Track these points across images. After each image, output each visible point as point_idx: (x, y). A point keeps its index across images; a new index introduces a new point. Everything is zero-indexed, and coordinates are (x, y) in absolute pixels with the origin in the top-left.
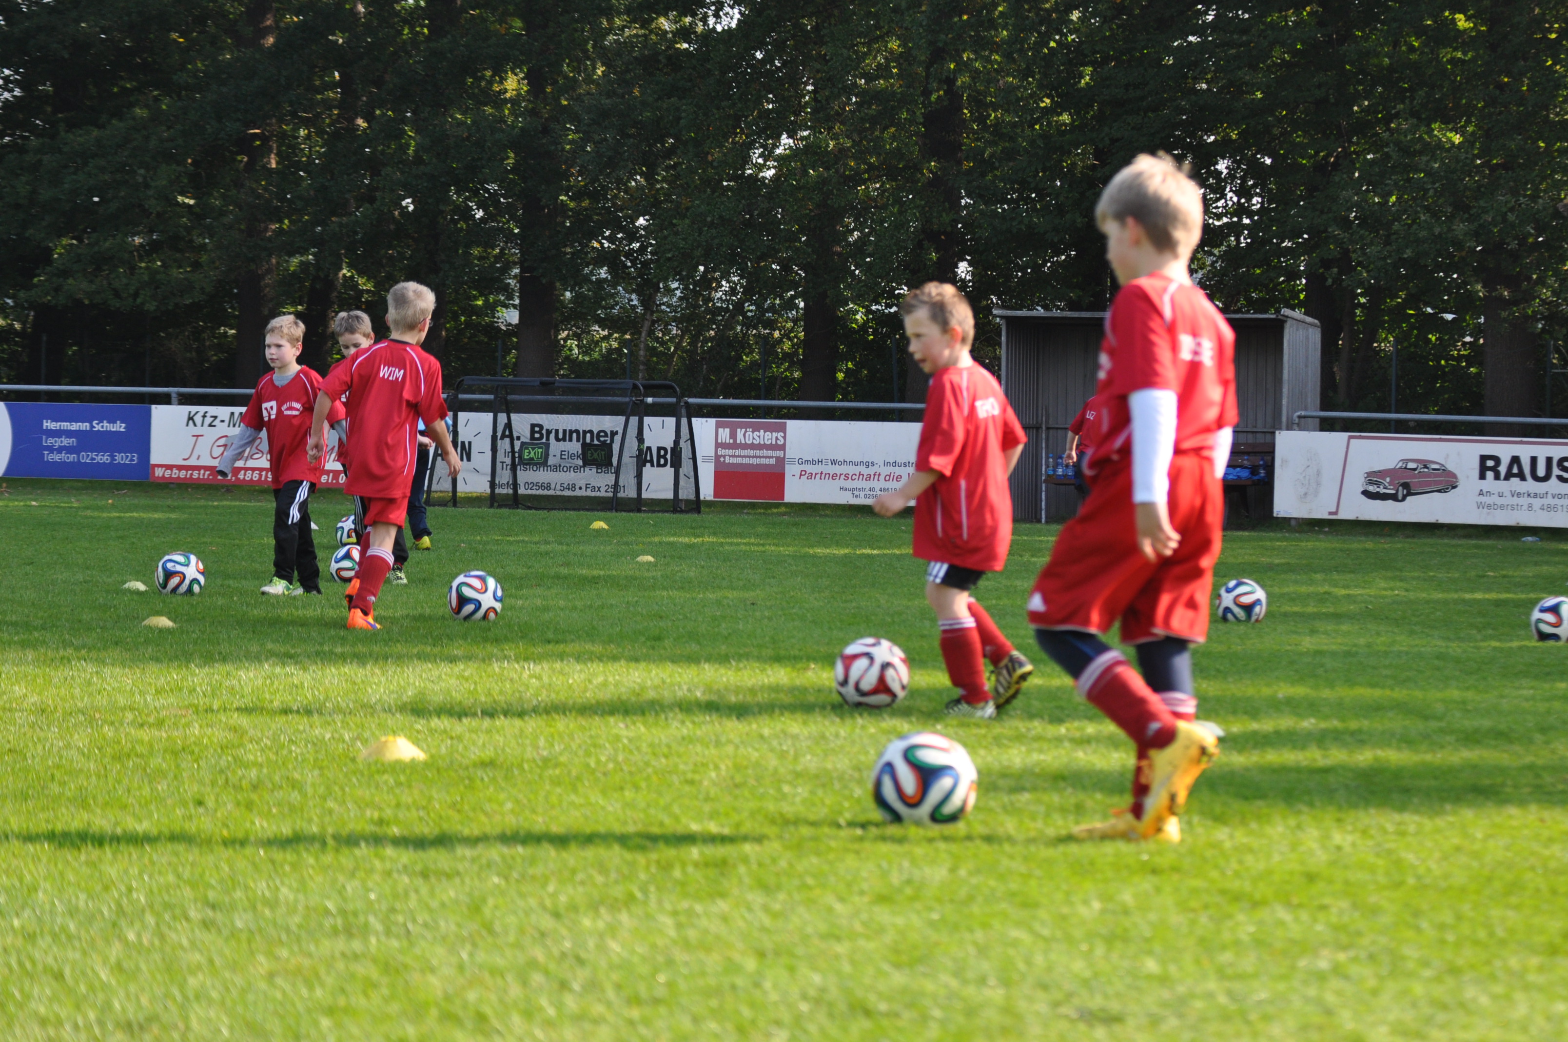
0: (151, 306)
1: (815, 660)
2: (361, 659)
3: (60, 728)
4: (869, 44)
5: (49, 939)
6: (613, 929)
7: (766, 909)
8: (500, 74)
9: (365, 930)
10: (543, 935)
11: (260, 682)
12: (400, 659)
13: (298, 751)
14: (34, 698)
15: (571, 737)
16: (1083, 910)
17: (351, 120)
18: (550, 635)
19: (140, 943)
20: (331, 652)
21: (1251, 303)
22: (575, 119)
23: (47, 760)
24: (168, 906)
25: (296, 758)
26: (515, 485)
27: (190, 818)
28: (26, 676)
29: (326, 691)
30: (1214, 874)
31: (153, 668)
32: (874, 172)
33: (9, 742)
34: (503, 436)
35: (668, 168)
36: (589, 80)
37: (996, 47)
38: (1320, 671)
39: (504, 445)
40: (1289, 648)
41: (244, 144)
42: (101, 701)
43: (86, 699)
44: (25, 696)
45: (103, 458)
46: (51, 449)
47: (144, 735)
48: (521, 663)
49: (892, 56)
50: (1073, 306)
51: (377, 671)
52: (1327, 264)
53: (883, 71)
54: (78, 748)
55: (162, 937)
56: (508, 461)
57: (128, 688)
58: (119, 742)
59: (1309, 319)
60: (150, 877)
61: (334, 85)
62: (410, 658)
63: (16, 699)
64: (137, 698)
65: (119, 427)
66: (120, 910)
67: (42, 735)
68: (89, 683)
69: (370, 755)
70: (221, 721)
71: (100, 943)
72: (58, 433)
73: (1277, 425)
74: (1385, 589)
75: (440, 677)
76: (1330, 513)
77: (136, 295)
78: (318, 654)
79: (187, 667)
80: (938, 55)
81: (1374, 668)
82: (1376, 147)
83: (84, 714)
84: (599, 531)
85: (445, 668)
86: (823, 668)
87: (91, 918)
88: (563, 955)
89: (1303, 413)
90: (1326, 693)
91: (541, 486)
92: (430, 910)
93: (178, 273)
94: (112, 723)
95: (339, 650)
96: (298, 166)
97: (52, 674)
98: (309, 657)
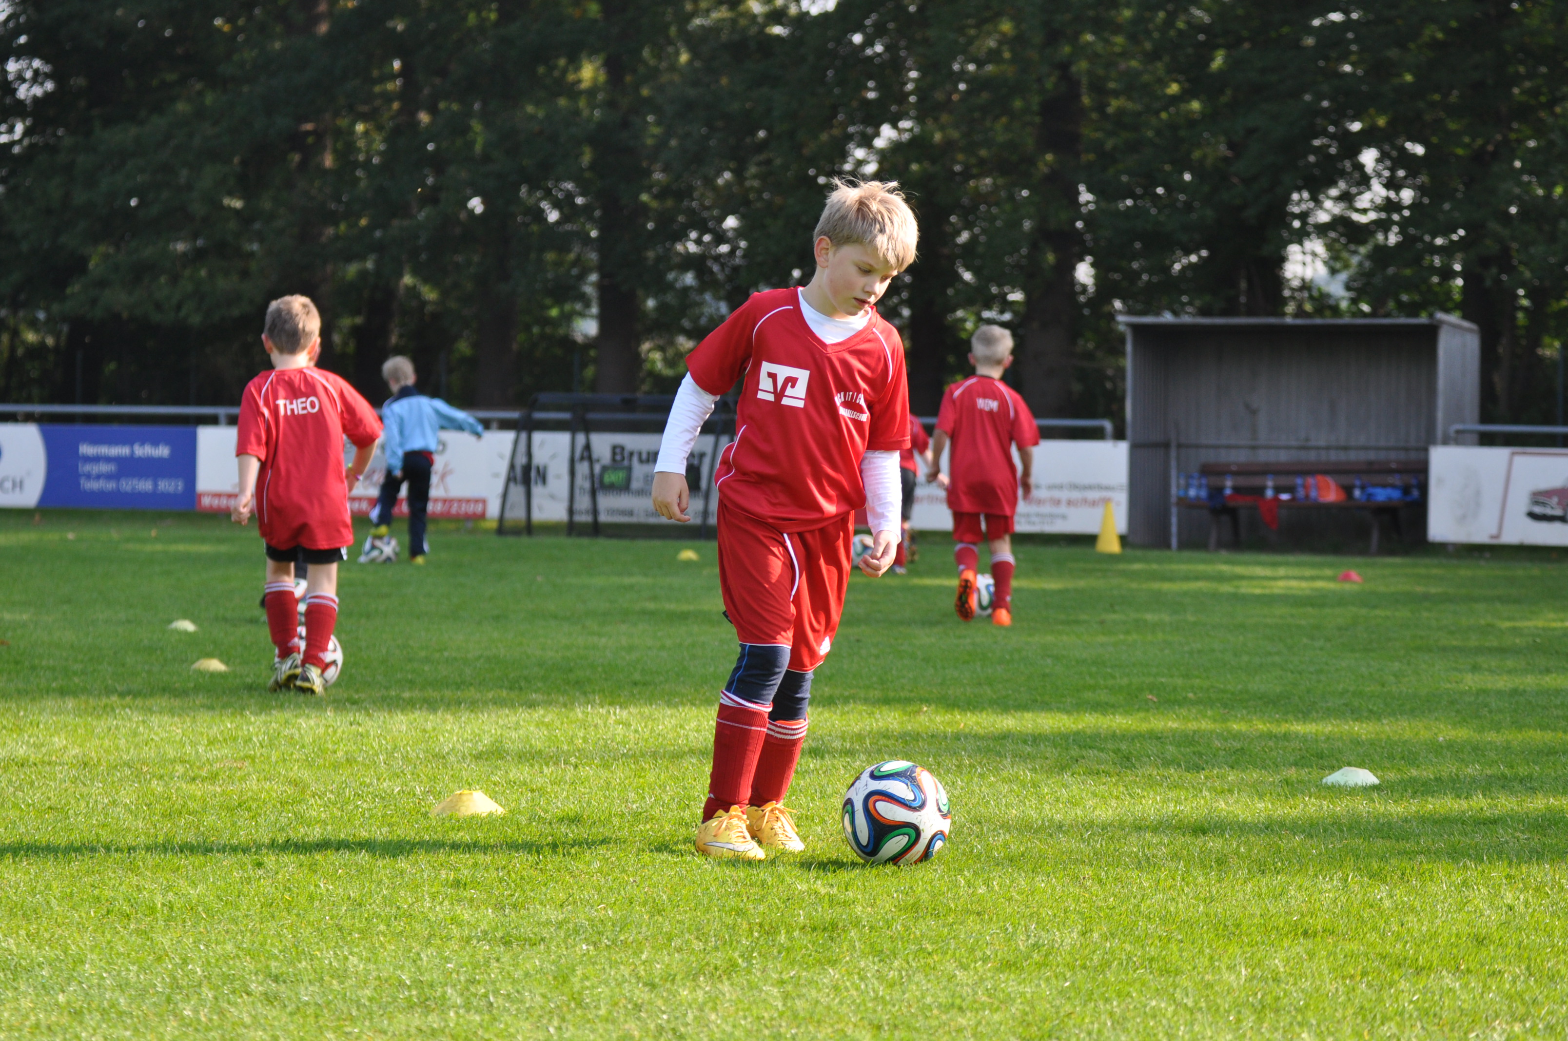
0: (196, 320)
1: (927, 701)
2: (431, 705)
3: (104, 783)
4: (978, 26)
5: (98, 1016)
6: (714, 1001)
7: (880, 978)
8: (575, 62)
9: (443, 1004)
10: (638, 1007)
11: (322, 730)
12: (474, 706)
13: (365, 806)
14: (76, 751)
15: (663, 787)
16: (1229, 978)
17: (413, 114)
18: (637, 677)
19: (199, 1021)
20: (399, 697)
21: (1401, 306)
22: (657, 110)
23: (90, 817)
24: (227, 979)
25: (363, 815)
26: (595, 512)
27: (249, 880)
28: (66, 727)
29: (394, 739)
30: (1373, 937)
31: (204, 718)
32: (984, 168)
33: (49, 799)
34: (582, 458)
35: (759, 164)
36: (673, 67)
37: (1117, 29)
38: (1485, 711)
39: (583, 468)
40: (1448, 686)
41: (296, 140)
42: (149, 752)
43: (132, 751)
44: (65, 747)
45: (145, 485)
46: (88, 476)
47: (196, 789)
48: (606, 708)
49: (1004, 40)
50: (1204, 312)
51: (449, 717)
52: (1485, 262)
53: (994, 56)
54: (125, 805)
55: (221, 1013)
56: (587, 485)
57: (178, 739)
58: (169, 798)
59: (1466, 324)
60: (207, 946)
61: (393, 77)
62: (485, 703)
63: (56, 751)
64: (188, 749)
65: (163, 451)
66: (175, 985)
67: (85, 790)
68: (135, 734)
69: (443, 809)
70: (280, 774)
71: (154, 1021)
72: (97, 459)
73: (1430, 439)
74: (1554, 620)
75: (518, 723)
76: (1493, 537)
77: (179, 307)
78: (384, 699)
79: (242, 715)
80: (1053, 37)
81: (1545, 708)
82: (1539, 132)
83: (130, 767)
84: (688, 563)
85: (523, 715)
86: (937, 712)
87: (143, 993)
88: (660, 1029)
89: (1460, 427)
90: (1491, 736)
91: (623, 512)
92: (514, 982)
93: (223, 284)
94: (161, 777)
95: (406, 695)
96: (356, 165)
97: (94, 723)
98: (374, 702)
